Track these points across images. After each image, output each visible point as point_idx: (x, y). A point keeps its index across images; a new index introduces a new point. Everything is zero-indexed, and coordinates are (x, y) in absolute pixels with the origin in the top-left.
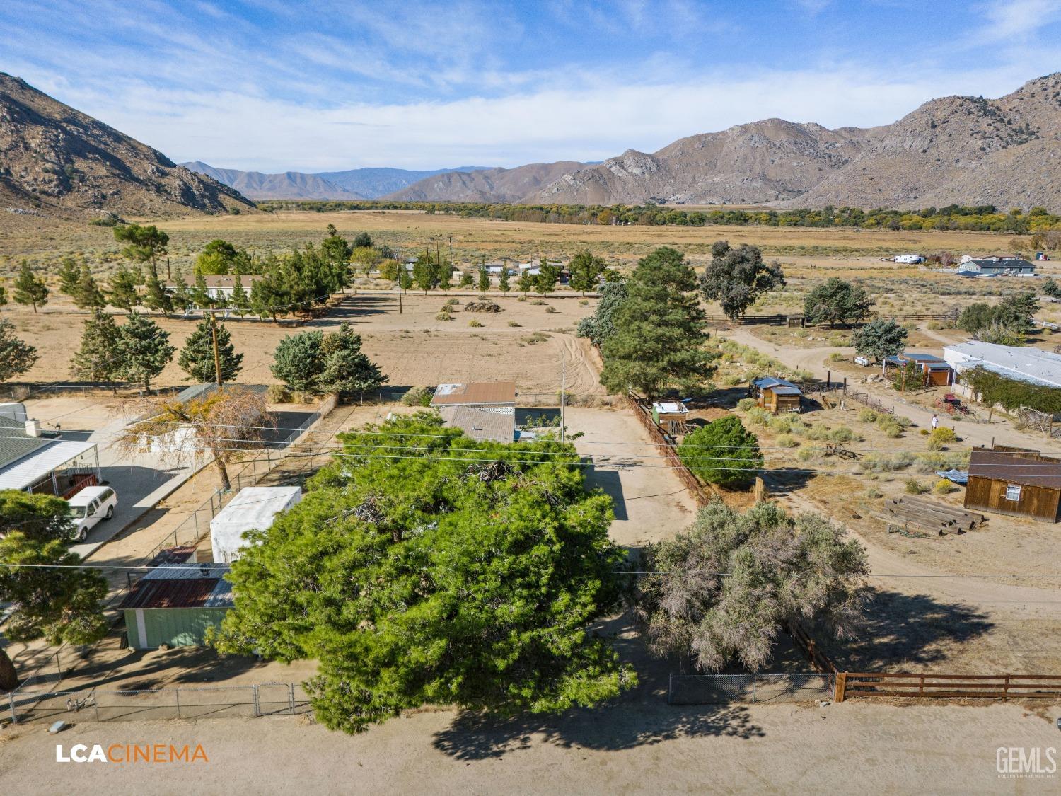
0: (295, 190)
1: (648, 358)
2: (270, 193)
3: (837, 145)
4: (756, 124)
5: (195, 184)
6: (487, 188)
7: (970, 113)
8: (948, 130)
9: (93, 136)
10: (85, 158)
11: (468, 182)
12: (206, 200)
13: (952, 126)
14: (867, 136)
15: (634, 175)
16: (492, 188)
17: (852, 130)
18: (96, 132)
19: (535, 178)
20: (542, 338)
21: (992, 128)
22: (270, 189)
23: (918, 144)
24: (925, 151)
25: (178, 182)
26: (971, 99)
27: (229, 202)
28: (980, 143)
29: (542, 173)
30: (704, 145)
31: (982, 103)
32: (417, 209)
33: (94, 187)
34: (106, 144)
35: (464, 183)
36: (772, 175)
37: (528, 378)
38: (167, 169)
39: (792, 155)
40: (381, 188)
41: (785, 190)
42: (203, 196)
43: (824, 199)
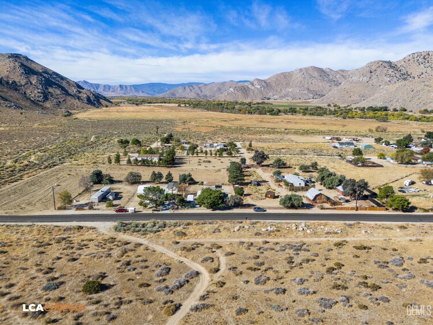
0: (123, 92)
1: (235, 178)
2: (113, 93)
3: (337, 77)
4: (305, 68)
5: (91, 96)
6: (200, 92)
7: (385, 67)
8: (376, 74)
9: (53, 78)
10: (52, 87)
11: (192, 90)
12: (95, 102)
13: (378, 72)
14: (349, 73)
15: (257, 88)
16: (202, 92)
17: (343, 71)
18: (54, 76)
19: (219, 88)
20: (220, 170)
21: (393, 73)
22: (112, 92)
23: (365, 79)
24: (368, 82)
25: (85, 95)
26: (386, 62)
27: (103, 102)
28: (388, 79)
29: (222, 86)
30: (285, 76)
31: (389, 63)
32: (174, 103)
33: (56, 98)
34: (58, 81)
35: (191, 90)
36: (311, 88)
37: (217, 180)
38: (81, 90)
39: (319, 81)
40: (157, 91)
41: (316, 94)
42: (94, 100)
43: (329, 100)
